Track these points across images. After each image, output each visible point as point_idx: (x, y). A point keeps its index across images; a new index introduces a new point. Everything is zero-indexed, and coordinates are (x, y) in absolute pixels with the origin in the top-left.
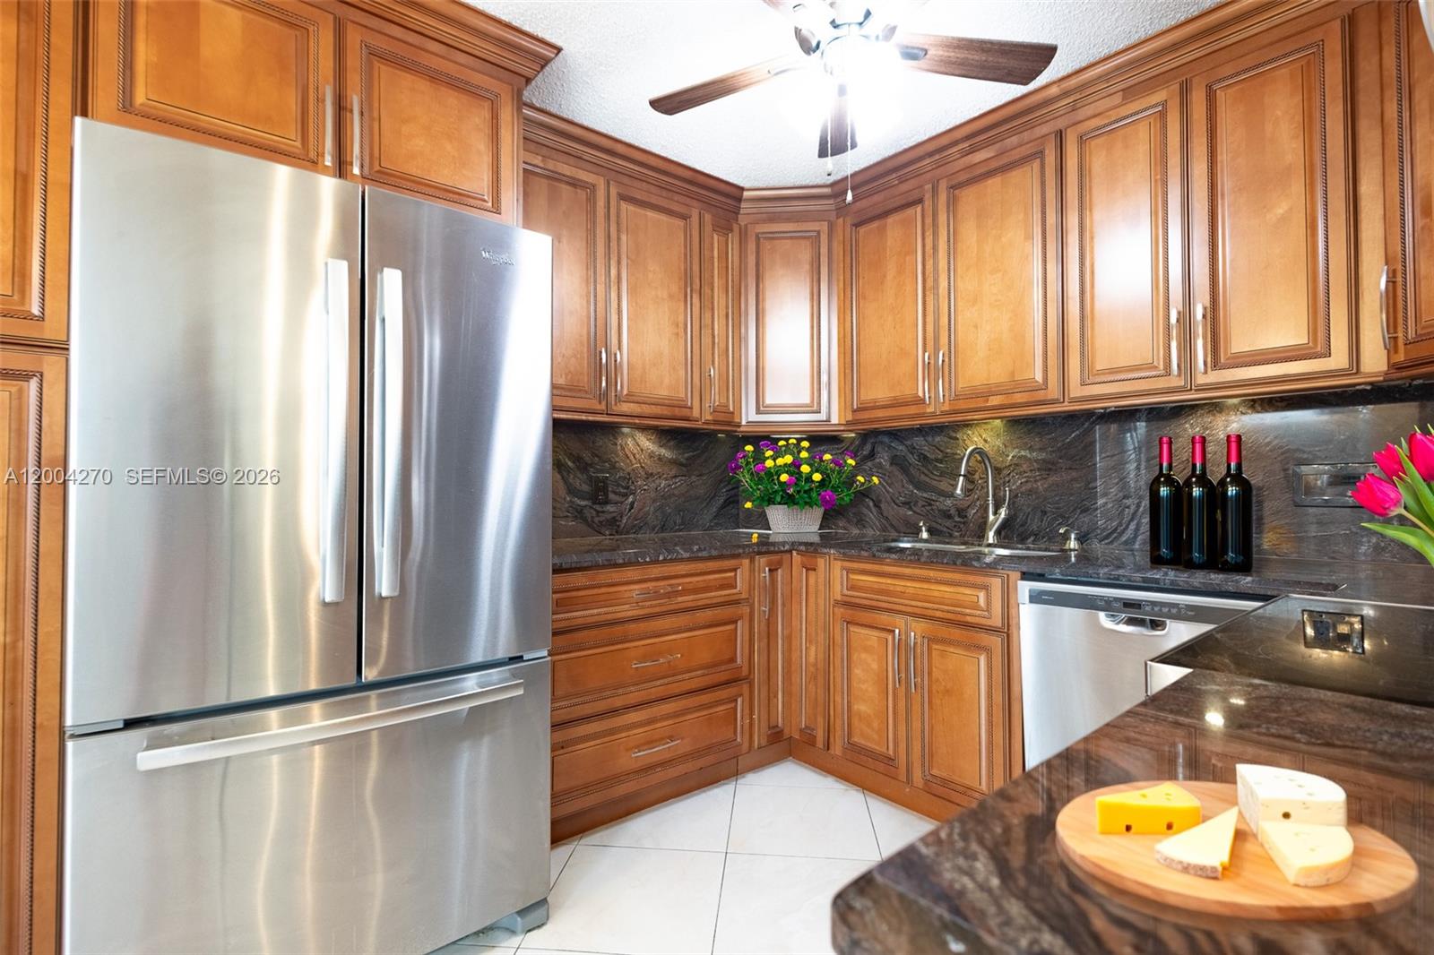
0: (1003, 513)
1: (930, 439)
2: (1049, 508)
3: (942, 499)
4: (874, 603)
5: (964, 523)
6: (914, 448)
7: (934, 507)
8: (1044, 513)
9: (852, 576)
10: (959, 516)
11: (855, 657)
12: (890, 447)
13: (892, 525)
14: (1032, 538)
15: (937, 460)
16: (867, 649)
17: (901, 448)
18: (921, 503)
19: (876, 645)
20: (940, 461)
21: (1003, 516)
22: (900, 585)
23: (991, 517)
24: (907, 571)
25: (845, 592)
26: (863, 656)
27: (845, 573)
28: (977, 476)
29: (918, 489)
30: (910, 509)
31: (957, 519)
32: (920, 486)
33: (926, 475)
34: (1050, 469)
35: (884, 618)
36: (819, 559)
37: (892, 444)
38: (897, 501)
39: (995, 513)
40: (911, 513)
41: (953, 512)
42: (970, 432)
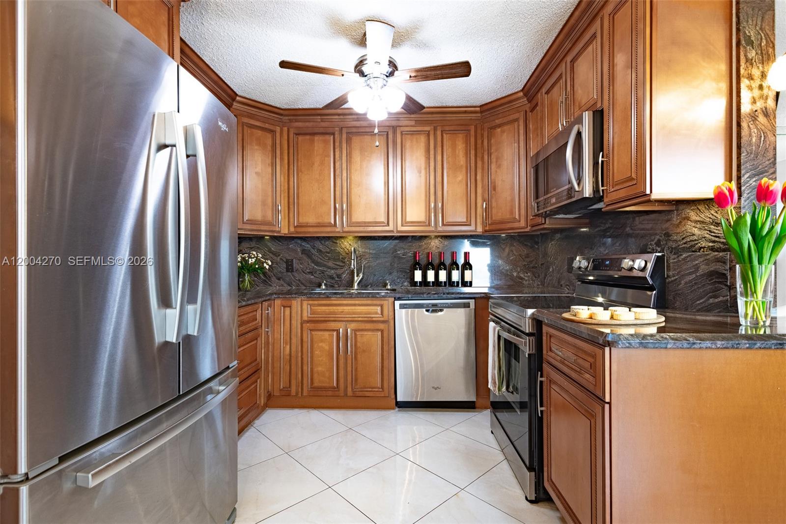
0: (361, 275)
1: (323, 242)
2: (377, 273)
3: (329, 270)
4: (327, 319)
5: (340, 281)
6: (315, 246)
7: (325, 274)
8: (375, 275)
9: (313, 308)
10: (338, 278)
11: (315, 346)
12: (301, 245)
13: (302, 284)
14: (370, 286)
15: (327, 252)
16: (322, 341)
17: (307, 246)
18: (318, 272)
19: (328, 338)
20: (329, 253)
21: (361, 277)
22: (340, 309)
23: (356, 278)
24: (345, 302)
25: (309, 315)
26: (321, 344)
27: (309, 306)
28: (346, 260)
29: (317, 266)
30: (313, 275)
31: (337, 279)
32: (317, 264)
33: (321, 259)
34: (377, 258)
35: (333, 325)
36: (293, 301)
37: (303, 244)
38: (305, 272)
39: (357, 276)
40: (313, 277)
41: (334, 276)
42: (343, 240)
